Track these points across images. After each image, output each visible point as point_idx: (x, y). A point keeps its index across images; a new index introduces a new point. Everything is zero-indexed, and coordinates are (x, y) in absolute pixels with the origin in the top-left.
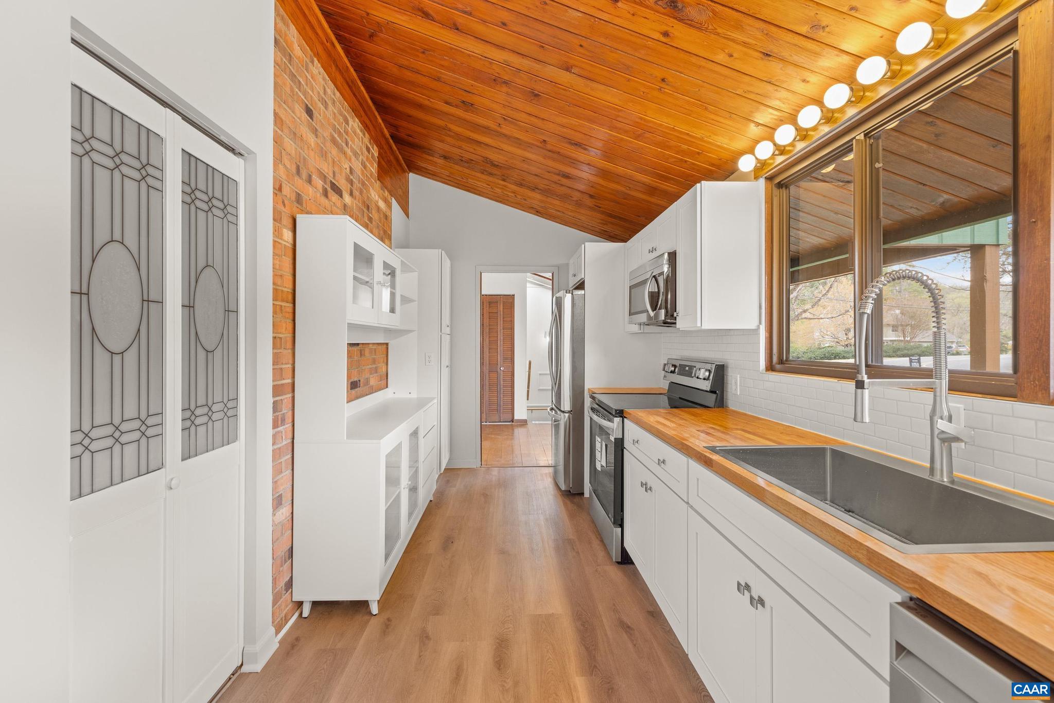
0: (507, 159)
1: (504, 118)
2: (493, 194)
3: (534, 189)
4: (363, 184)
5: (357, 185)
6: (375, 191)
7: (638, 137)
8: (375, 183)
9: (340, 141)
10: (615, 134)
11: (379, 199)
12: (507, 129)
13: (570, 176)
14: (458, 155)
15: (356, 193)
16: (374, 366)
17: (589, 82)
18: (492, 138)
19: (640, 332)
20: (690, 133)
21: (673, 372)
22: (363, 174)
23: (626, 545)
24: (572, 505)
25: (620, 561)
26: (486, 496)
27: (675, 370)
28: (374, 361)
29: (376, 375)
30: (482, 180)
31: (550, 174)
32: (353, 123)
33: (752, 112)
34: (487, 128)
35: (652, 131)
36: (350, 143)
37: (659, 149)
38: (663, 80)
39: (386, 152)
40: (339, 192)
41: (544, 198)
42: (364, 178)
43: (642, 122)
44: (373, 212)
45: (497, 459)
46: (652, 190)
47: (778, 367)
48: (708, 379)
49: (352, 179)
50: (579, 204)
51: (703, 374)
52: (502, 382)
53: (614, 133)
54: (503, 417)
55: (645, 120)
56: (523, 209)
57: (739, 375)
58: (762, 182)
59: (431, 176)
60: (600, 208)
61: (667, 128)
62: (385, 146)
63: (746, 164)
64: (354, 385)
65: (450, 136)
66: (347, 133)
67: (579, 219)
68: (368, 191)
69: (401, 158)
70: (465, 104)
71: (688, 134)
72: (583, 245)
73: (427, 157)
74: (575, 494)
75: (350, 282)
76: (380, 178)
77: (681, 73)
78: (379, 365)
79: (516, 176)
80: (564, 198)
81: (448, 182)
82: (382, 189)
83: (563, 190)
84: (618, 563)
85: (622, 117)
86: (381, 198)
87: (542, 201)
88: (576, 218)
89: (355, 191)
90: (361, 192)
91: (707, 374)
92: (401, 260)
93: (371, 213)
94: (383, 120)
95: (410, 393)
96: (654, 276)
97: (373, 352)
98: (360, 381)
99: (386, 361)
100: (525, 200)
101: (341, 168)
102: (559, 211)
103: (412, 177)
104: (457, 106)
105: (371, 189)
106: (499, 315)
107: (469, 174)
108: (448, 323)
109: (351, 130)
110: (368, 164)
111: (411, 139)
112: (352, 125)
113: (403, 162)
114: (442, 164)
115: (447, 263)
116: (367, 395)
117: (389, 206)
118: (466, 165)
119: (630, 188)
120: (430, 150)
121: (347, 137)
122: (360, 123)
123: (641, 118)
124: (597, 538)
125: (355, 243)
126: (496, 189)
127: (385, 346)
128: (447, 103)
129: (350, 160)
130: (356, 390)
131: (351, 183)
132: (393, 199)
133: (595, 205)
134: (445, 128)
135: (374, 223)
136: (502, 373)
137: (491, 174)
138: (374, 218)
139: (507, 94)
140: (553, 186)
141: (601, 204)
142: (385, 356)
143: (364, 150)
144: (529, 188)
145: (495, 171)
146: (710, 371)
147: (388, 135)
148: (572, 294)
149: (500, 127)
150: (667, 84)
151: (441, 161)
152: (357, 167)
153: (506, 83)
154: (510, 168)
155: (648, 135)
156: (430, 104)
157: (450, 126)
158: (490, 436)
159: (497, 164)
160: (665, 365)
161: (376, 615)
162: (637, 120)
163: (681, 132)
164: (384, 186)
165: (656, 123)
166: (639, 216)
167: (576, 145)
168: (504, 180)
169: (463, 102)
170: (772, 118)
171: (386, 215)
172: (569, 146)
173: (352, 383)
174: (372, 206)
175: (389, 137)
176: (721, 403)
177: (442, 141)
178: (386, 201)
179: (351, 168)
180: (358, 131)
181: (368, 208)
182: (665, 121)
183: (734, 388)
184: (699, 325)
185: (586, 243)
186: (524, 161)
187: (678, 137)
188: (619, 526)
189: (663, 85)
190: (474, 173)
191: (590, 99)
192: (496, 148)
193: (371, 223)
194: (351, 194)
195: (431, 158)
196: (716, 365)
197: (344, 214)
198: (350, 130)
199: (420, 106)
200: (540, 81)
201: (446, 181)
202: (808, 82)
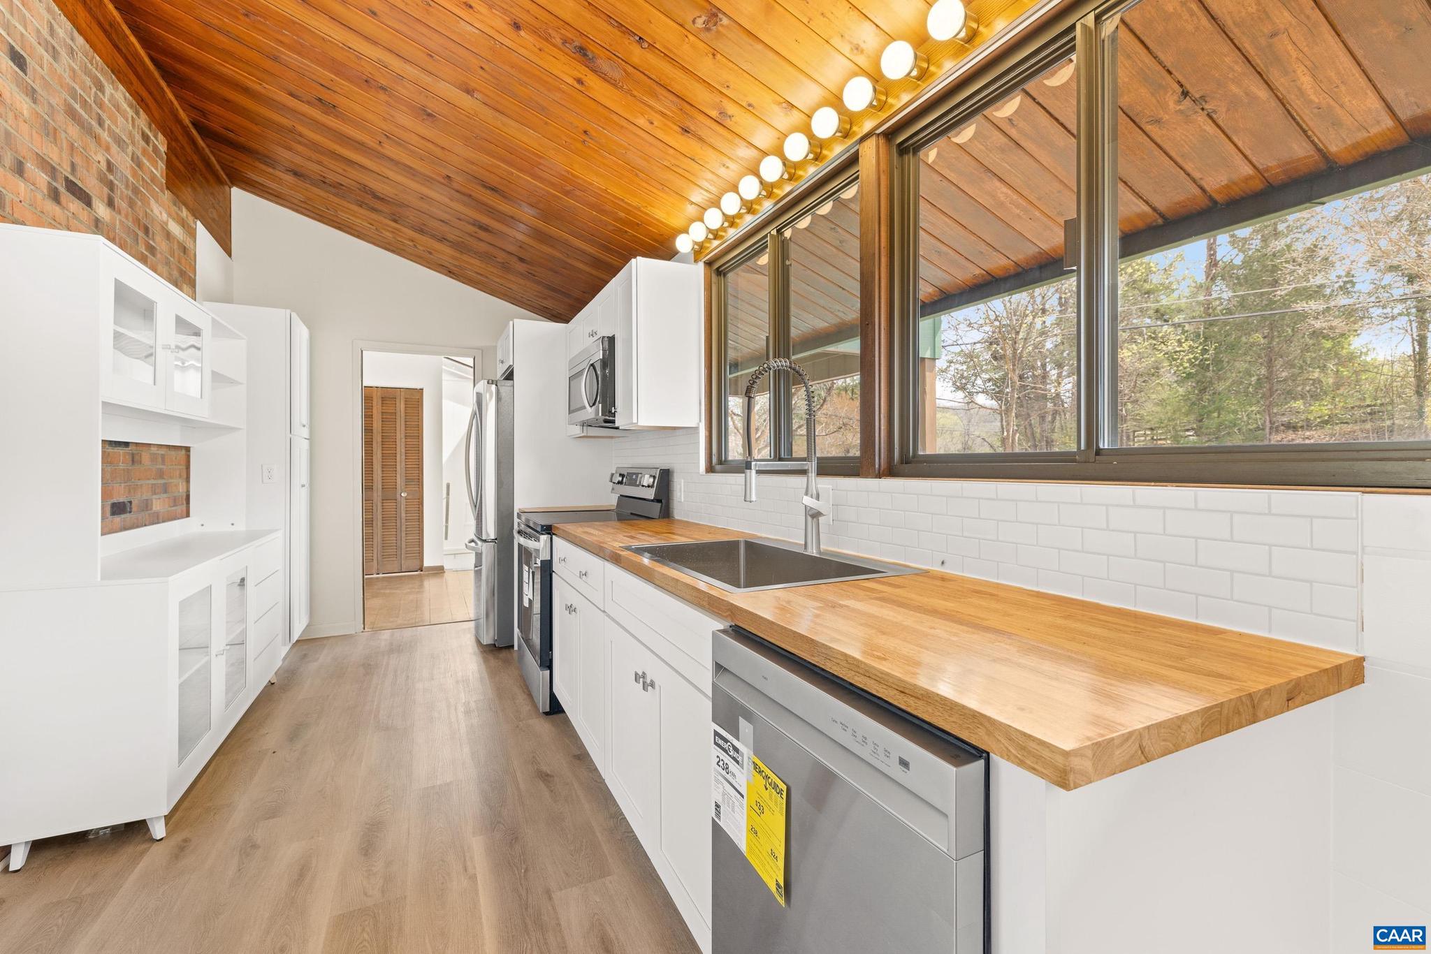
0: (396, 193)
1: (386, 135)
2: (380, 238)
3: (442, 239)
4: (136, 191)
5: (122, 192)
6: (160, 205)
7: (567, 193)
8: (161, 194)
9: (86, 117)
11: (170, 220)
12: (390, 150)
13: (490, 228)
14: (319, 174)
15: (121, 203)
16: (162, 481)
17: (497, 114)
18: (371, 160)
19: (583, 435)
21: (620, 483)
22: (135, 175)
23: (555, 690)
24: (497, 661)
25: (548, 710)
26: (369, 667)
27: (623, 480)
28: (161, 474)
29: (165, 495)
30: (360, 216)
31: (461, 222)
32: (113, 92)
34: (362, 144)
35: (582, 189)
36: (108, 122)
37: (593, 212)
38: (585, 132)
39: (182, 148)
40: (86, 200)
41: (458, 255)
42: (138, 181)
43: (570, 177)
44: (158, 238)
45: (391, 620)
47: (718, 467)
48: (652, 486)
49: (111, 181)
50: (505, 267)
51: (647, 480)
52: (403, 515)
54: (406, 564)
55: (572, 174)
56: (428, 266)
57: (683, 480)
58: (701, 266)
59: (274, 198)
60: (534, 276)
61: (599, 188)
62: (180, 138)
63: (683, 244)
64: (118, 509)
65: (300, 143)
66: (101, 105)
68: (146, 203)
69: (215, 162)
70: (322, 103)
71: (623, 200)
72: (511, 323)
73: (263, 167)
74: (501, 648)
75: (107, 340)
76: (170, 186)
77: (604, 128)
78: (170, 481)
79: (412, 217)
80: (486, 257)
81: (303, 210)
82: (175, 205)
83: (483, 247)
84: (546, 714)
85: (546, 166)
86: (174, 219)
87: (453, 258)
89: (117, 201)
90: (131, 204)
91: (652, 480)
92: (212, 318)
93: (153, 240)
94: (176, 96)
95: (233, 524)
96: (592, 365)
97: (160, 460)
98: (130, 502)
99: (185, 476)
100: (430, 253)
101: (87, 160)
102: (481, 275)
103: (237, 194)
104: (309, 103)
105: (152, 202)
106: (398, 417)
107: (338, 204)
108: (305, 420)
109: (110, 101)
110: (145, 161)
111: (231, 135)
112: (112, 94)
113: (218, 167)
114: (291, 181)
115: (302, 332)
116: (145, 525)
117: (192, 234)
118: (333, 190)
119: (567, 254)
120: (268, 157)
121: (99, 111)
122: (127, 94)
123: (568, 172)
124: (524, 692)
125: (116, 279)
126: (384, 232)
127: (183, 452)
128: (291, 94)
129: (108, 149)
130: (123, 516)
131: (111, 186)
132: (199, 223)
134: (292, 131)
135: (159, 256)
136: (403, 502)
137: (373, 209)
138: (158, 248)
139: (387, 102)
140: (469, 239)
141: (535, 271)
142: (184, 467)
143: (138, 137)
144: (433, 237)
145: (378, 205)
146: (654, 477)
147: (187, 121)
148: (496, 385)
149: (381, 146)
150: (590, 138)
151: (289, 178)
152: (123, 162)
153: (383, 89)
154: (402, 205)
155: (578, 193)
156: (265, 92)
157: (300, 128)
158: (382, 591)
159: (382, 196)
160: (612, 475)
161: (161, 839)
162: (563, 173)
163: (615, 197)
164: (179, 199)
165: (585, 181)
167: (493, 189)
168: (395, 221)
169: (320, 100)
170: (703, 199)
171: (185, 247)
172: (483, 190)
173: (114, 505)
174: (155, 229)
175: (190, 125)
176: (666, 513)
177: (290, 149)
178: (183, 223)
179: (109, 164)
180: (125, 106)
181: (146, 231)
182: (597, 182)
183: (679, 494)
184: (635, 421)
185: (515, 320)
186: (422, 198)
187: (612, 201)
188: (548, 669)
189: (585, 137)
190: (345, 204)
191: (501, 134)
192: (378, 174)
193: (154, 255)
194: (110, 203)
195: (271, 170)
196: (661, 470)
197: (94, 233)
198: (107, 102)
199: (246, 90)
200: (433, 98)
201: (299, 208)
202: (727, 167)
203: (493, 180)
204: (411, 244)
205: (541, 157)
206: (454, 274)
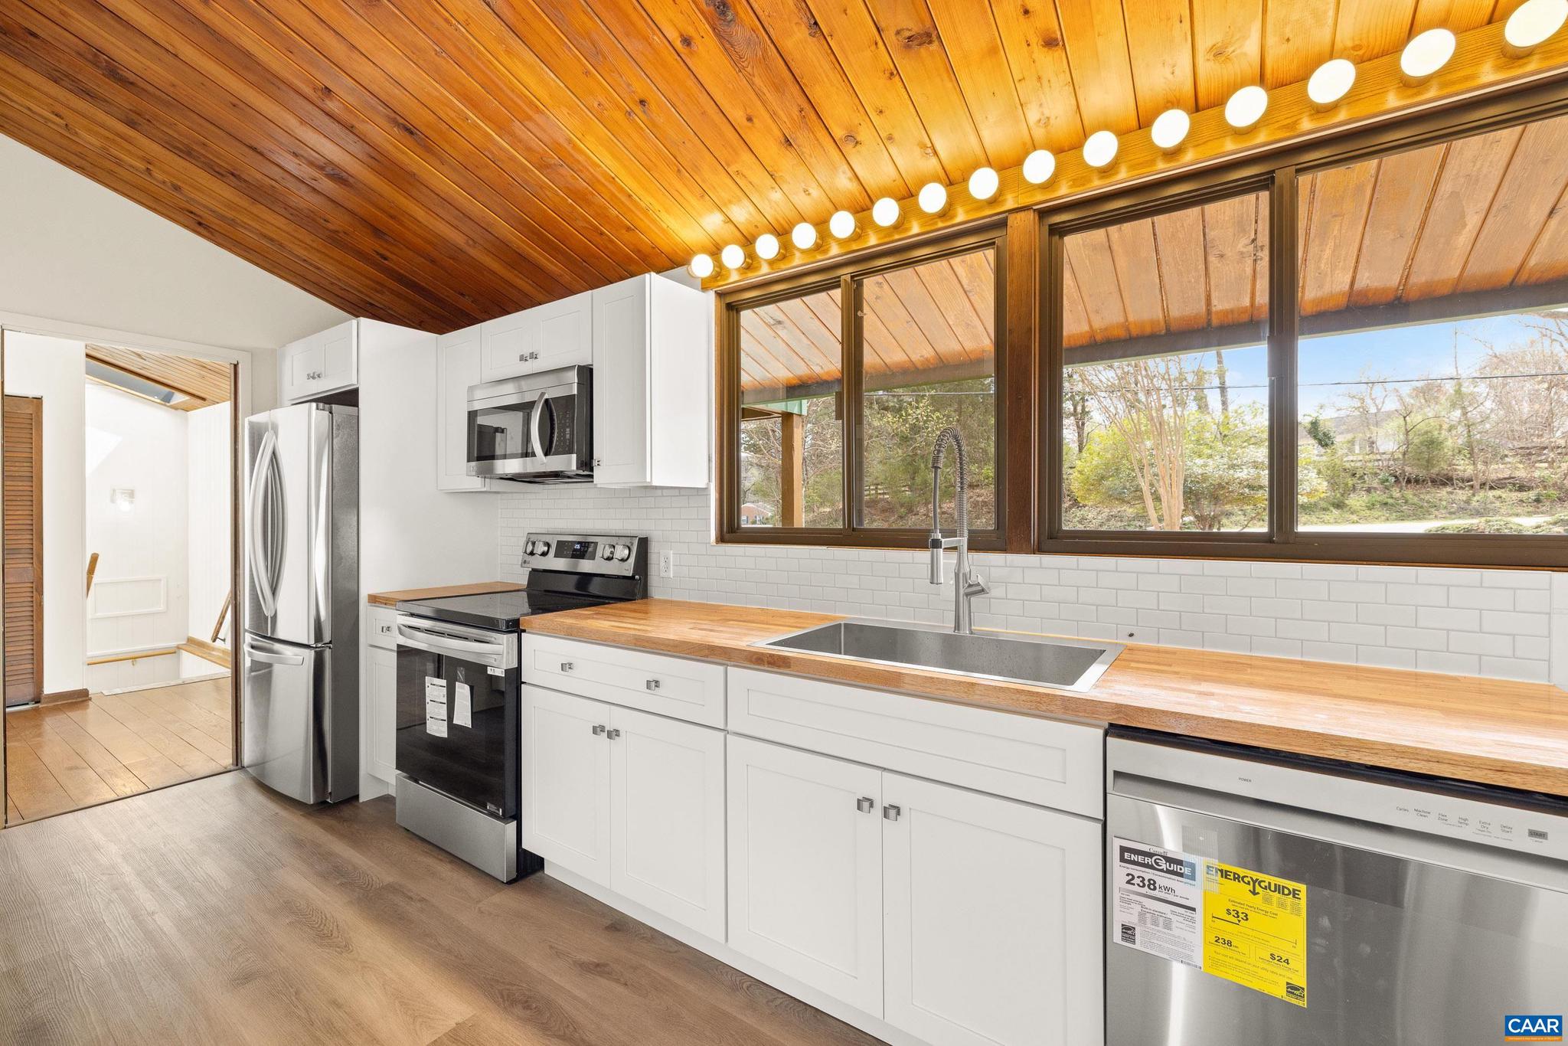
7: (543, 166)
10: (506, 145)
13: (351, 180)
17: (508, 37)
19: (485, 489)
20: (635, 196)
21: (543, 554)
23: (528, 847)
25: (515, 876)
27: (548, 550)
31: (293, 160)
33: (730, 202)
35: (576, 169)
37: (570, 200)
38: (642, 102)
43: (569, 148)
46: (518, 260)
48: (628, 560)
50: (336, 239)
51: (621, 552)
53: (503, 142)
55: (575, 146)
57: (672, 552)
58: (709, 295)
60: (382, 258)
61: (605, 174)
63: (702, 265)
67: (318, 268)
71: (630, 195)
74: (338, 803)
77: (674, 107)
79: (180, 128)
84: (511, 882)
85: (538, 125)
88: (311, 264)
91: (627, 552)
96: (548, 400)
123: (570, 141)
133: (378, 253)
141: (392, 253)
144: (207, 165)
146: (630, 549)
148: (331, 413)
150: (644, 112)
154: (173, 103)
155: (565, 171)
160: (527, 543)
162: (562, 141)
163: (621, 189)
166: (462, 294)
168: (132, 124)
172: (387, 126)
176: (642, 593)
183: (662, 568)
184: (648, 480)
187: (612, 193)
188: (511, 820)
189: (638, 109)
196: (640, 538)
202: (809, 194)
203: (419, 117)
204: (141, 166)
205: (538, 110)
206: (207, 227)
